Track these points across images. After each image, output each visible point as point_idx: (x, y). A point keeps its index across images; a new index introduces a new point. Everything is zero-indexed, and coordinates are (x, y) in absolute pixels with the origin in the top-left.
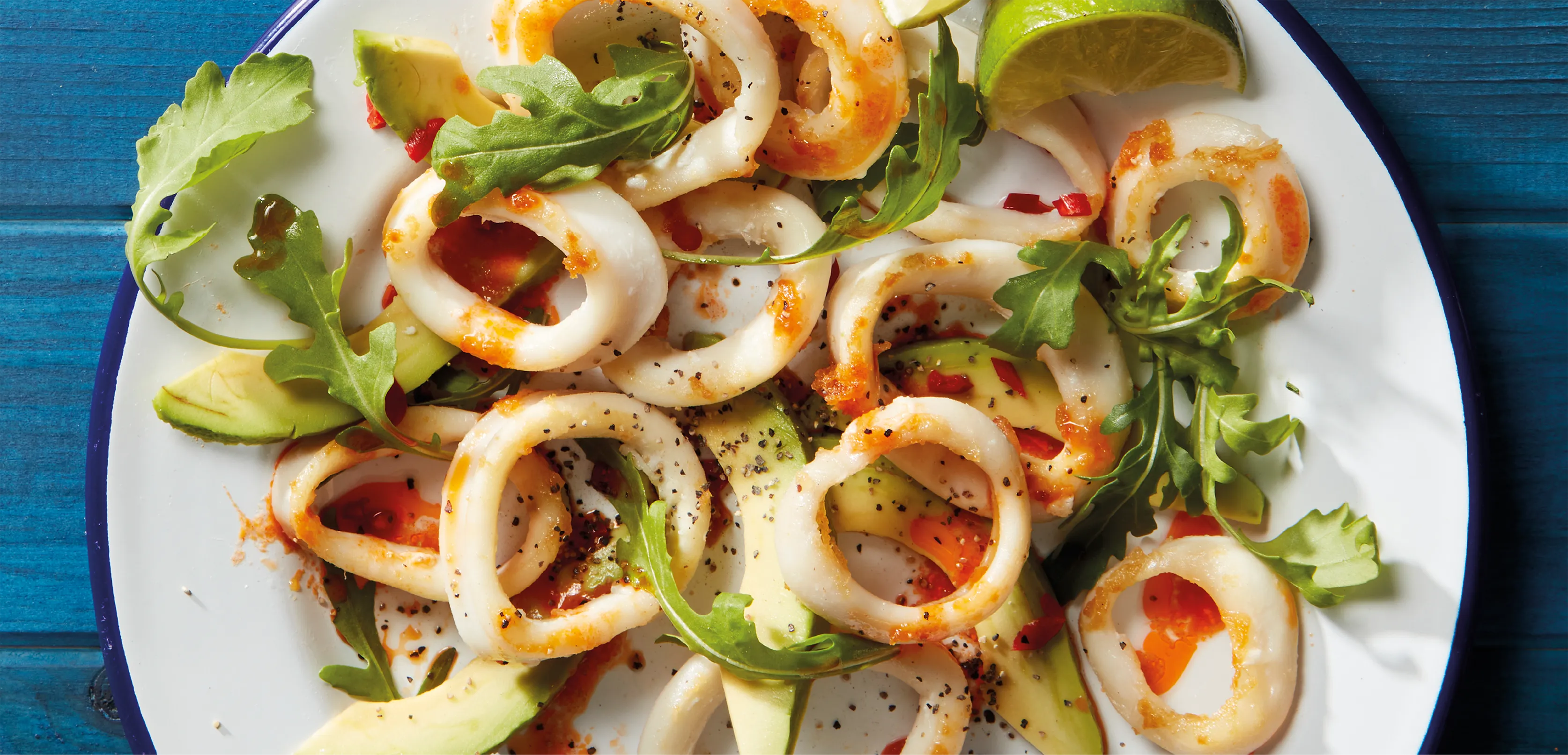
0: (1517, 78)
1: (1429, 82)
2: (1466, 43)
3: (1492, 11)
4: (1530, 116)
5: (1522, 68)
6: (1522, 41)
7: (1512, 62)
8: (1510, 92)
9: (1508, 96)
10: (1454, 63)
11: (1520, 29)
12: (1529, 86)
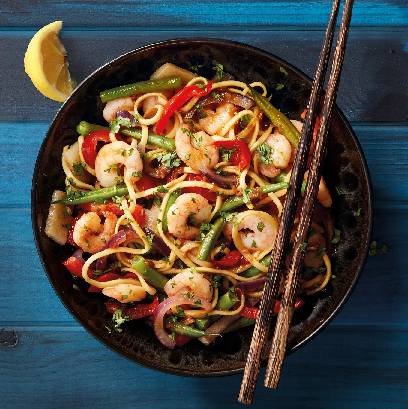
0: (401, 164)
1: (376, 165)
2: (387, 154)
3: (394, 144)
4: (405, 174)
5: (403, 161)
6: (402, 153)
7: (400, 159)
8: (399, 168)
9: (399, 169)
10: (384, 159)
11: (402, 150)
12: (405, 166)
